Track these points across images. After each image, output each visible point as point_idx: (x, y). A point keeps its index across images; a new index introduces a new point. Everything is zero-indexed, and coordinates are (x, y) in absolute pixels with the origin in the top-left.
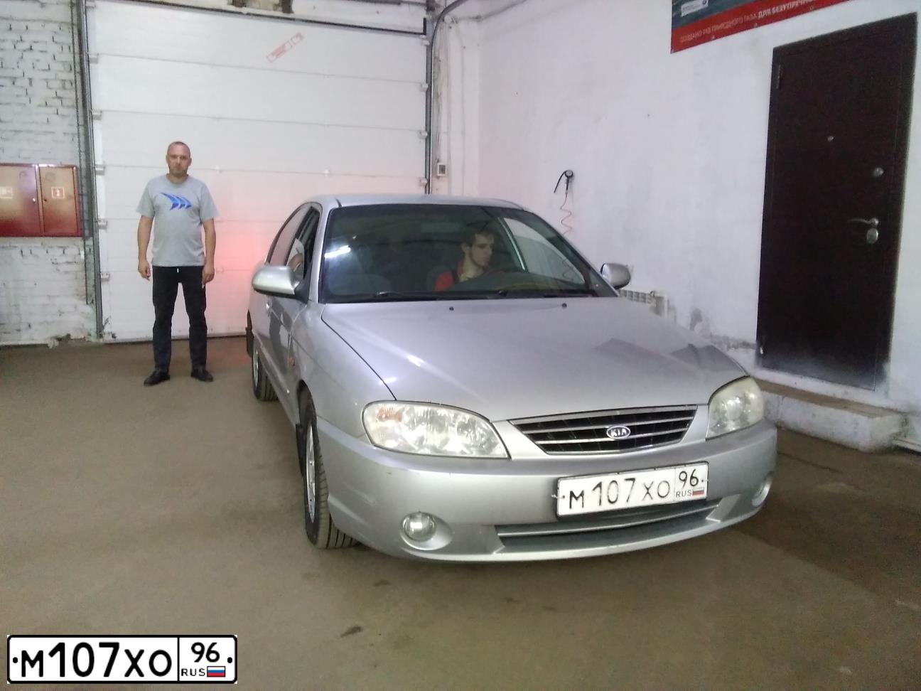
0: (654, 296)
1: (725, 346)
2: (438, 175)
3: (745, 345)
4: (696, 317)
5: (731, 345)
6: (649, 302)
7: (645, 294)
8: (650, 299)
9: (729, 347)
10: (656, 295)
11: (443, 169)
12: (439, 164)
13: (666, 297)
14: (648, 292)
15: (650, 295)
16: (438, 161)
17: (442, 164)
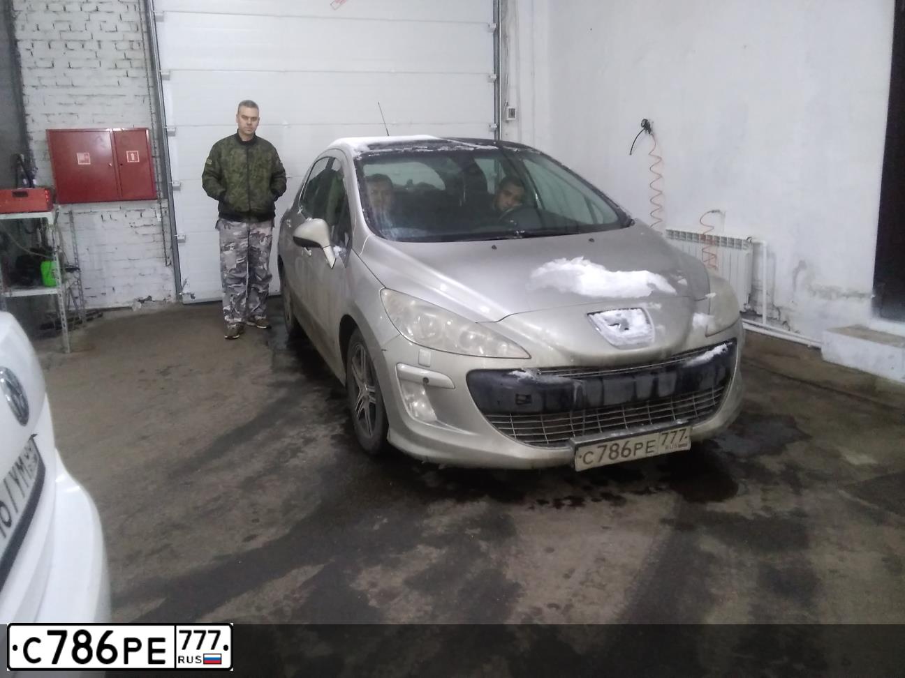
0: (751, 242)
1: (834, 297)
2: (508, 119)
3: (859, 295)
4: (802, 265)
5: (841, 293)
6: (745, 249)
7: (740, 240)
8: (747, 246)
9: (839, 297)
10: (754, 241)
11: (512, 113)
12: (508, 108)
13: (765, 243)
14: (744, 237)
15: (744, 240)
16: (507, 105)
17: (511, 108)
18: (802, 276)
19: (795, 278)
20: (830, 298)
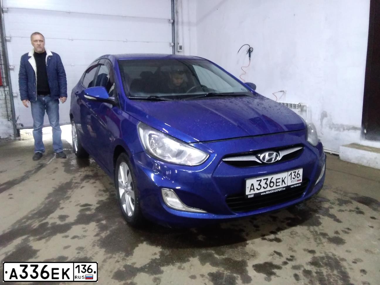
0: (300, 105)
1: (342, 129)
2: (179, 50)
3: (355, 128)
4: (324, 115)
5: (345, 128)
6: (298, 109)
7: (296, 105)
8: (298, 107)
9: (344, 130)
10: (301, 105)
11: (181, 48)
12: (179, 45)
13: (307, 106)
14: (297, 103)
15: (297, 105)
16: (178, 44)
17: (180, 45)
18: (325, 120)
19: (322, 122)
20: (340, 131)
